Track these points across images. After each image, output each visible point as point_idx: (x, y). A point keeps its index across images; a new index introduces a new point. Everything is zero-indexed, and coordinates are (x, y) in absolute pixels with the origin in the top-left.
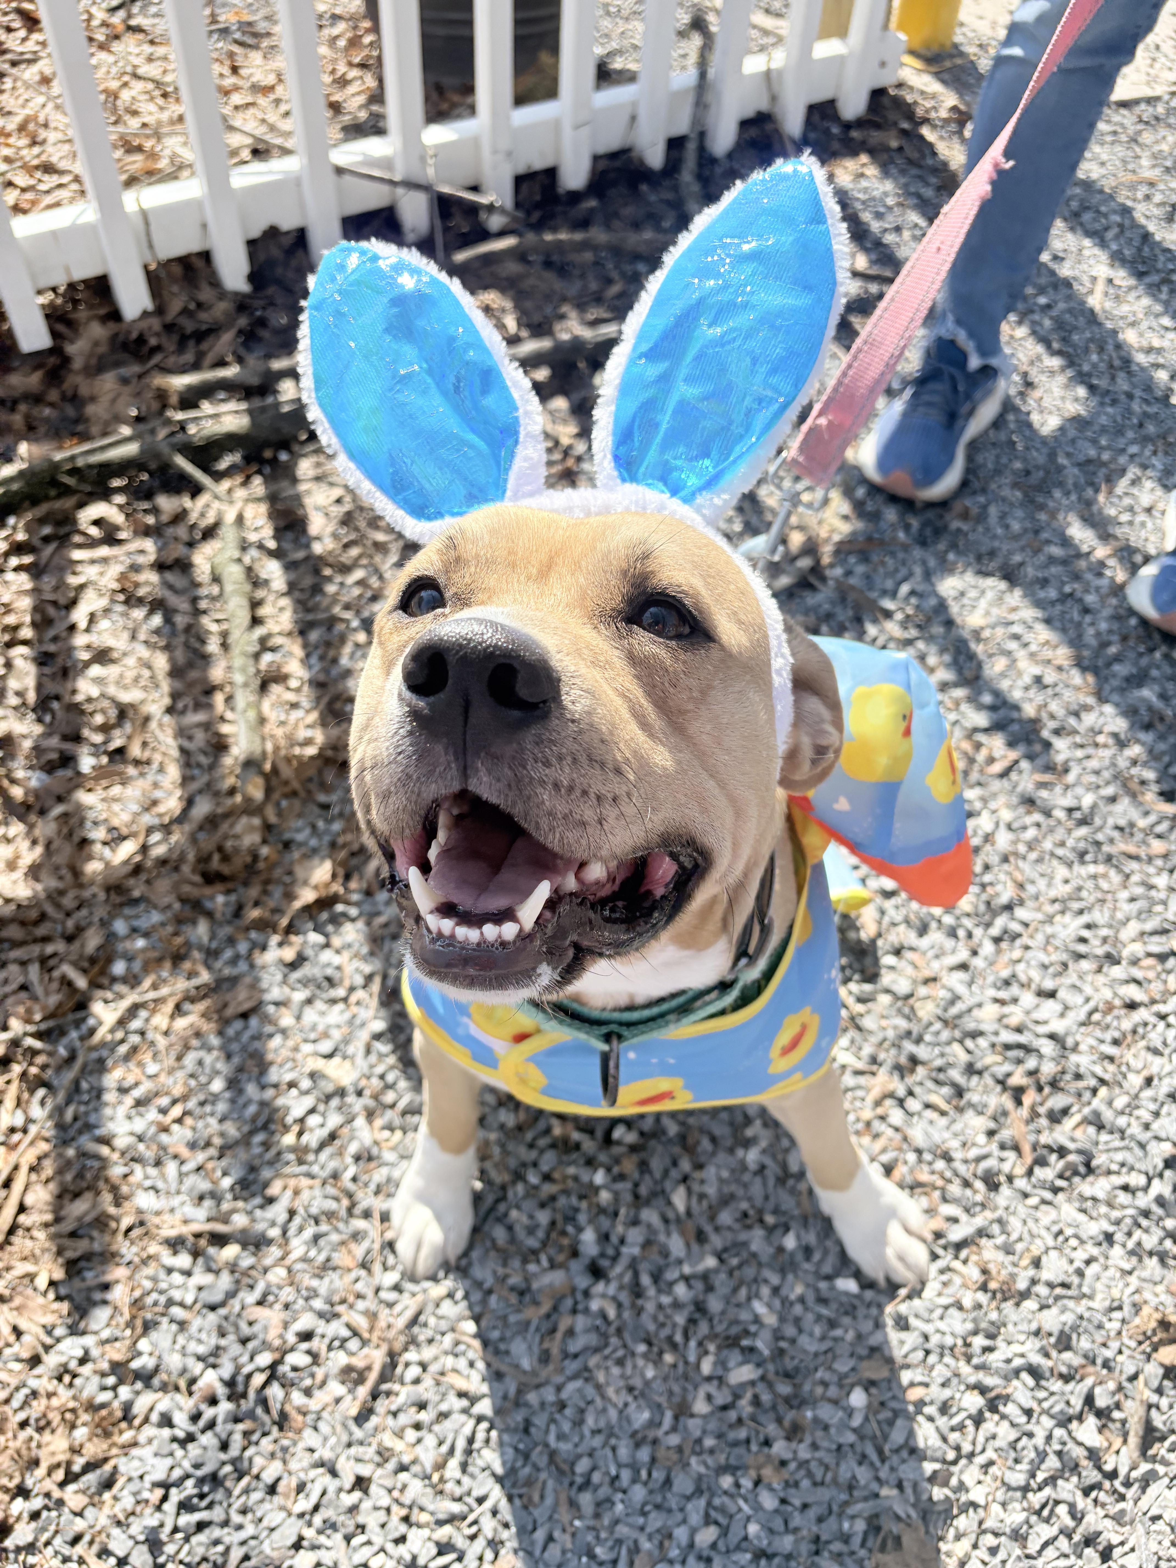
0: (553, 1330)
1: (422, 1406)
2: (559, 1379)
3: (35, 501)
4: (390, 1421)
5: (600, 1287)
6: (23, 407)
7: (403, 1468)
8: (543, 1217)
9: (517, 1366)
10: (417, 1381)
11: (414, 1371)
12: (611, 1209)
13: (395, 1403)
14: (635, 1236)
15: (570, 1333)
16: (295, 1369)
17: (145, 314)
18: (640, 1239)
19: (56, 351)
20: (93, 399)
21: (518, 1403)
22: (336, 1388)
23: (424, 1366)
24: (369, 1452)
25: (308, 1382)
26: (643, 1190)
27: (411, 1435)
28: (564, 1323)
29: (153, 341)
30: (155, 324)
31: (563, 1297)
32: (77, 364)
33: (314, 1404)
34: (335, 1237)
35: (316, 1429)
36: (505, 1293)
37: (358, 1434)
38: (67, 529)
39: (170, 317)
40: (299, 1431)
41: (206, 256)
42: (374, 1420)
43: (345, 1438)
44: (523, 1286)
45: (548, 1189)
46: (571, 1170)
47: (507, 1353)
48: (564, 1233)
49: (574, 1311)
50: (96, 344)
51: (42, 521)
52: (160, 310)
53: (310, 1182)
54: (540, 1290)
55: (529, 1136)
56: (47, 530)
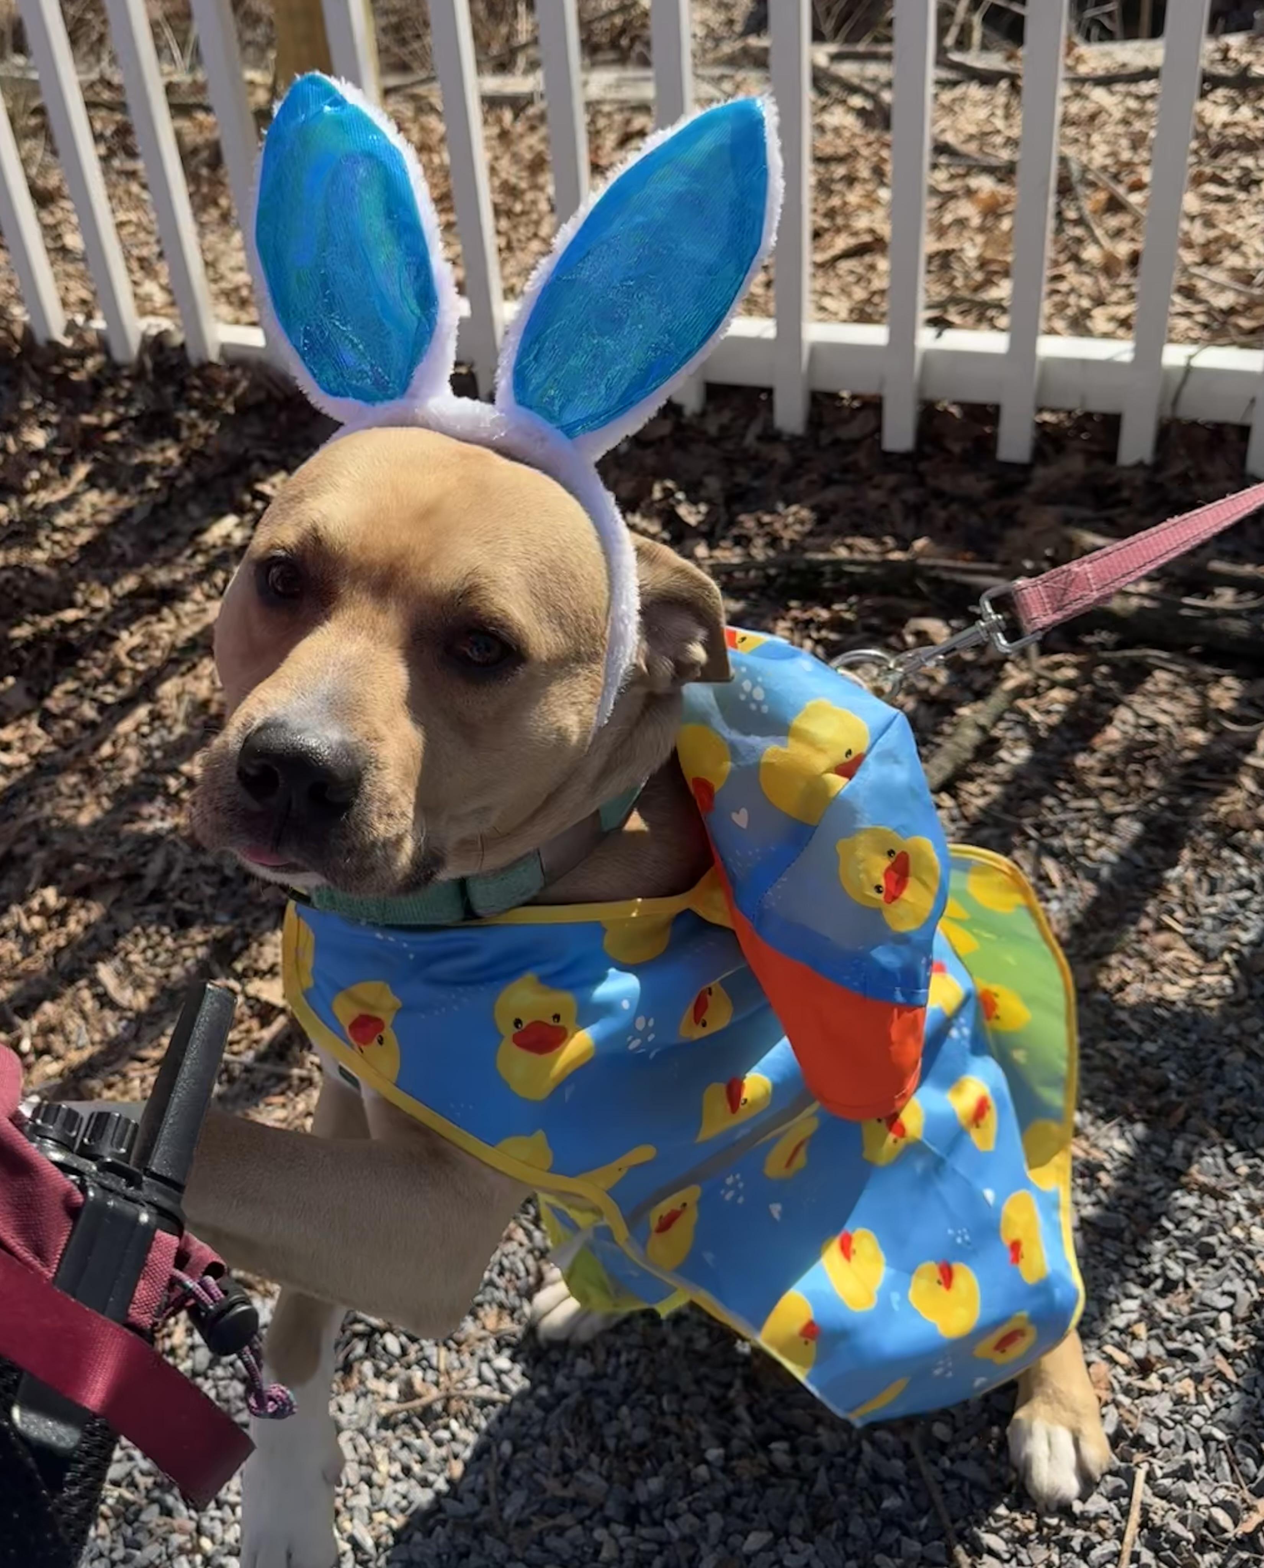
0: (552, 1516)
1: (423, 1460)
2: (518, 1552)
3: (885, 592)
4: (396, 1445)
5: (619, 1529)
6: (954, 507)
7: (370, 1483)
8: (640, 1434)
9: (502, 1510)
10: (439, 1443)
11: (444, 1435)
12: (694, 1486)
13: (411, 1439)
14: (688, 1523)
15: (561, 1531)
16: (384, 1348)
17: (1140, 465)
18: (687, 1530)
19: (1025, 468)
20: (1023, 525)
21: (477, 1533)
22: (393, 1390)
23: (454, 1437)
24: (365, 1449)
25: (383, 1366)
26: (738, 1504)
27: (396, 1469)
28: (566, 1519)
29: (1126, 494)
30: (1140, 478)
31: (586, 1504)
32: (1032, 489)
33: (373, 1384)
34: (500, 1295)
35: (357, 1399)
36: (556, 1454)
37: (372, 1430)
38: (892, 628)
39: (1159, 478)
40: (348, 1390)
41: (1244, 431)
42: (389, 1434)
43: (363, 1423)
44: (572, 1463)
45: (670, 1422)
46: (703, 1428)
47: (509, 1493)
48: (640, 1463)
49: (581, 1522)
50: (1068, 475)
51: (875, 611)
52: (1158, 466)
53: (525, 1241)
54: (578, 1479)
55: (703, 1370)
56: (875, 621)
